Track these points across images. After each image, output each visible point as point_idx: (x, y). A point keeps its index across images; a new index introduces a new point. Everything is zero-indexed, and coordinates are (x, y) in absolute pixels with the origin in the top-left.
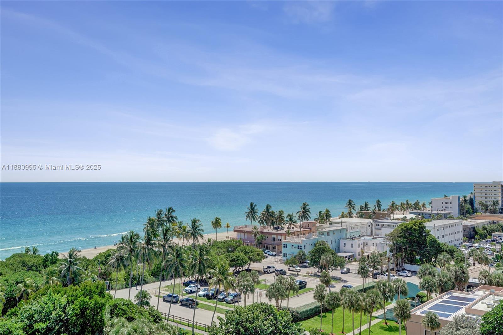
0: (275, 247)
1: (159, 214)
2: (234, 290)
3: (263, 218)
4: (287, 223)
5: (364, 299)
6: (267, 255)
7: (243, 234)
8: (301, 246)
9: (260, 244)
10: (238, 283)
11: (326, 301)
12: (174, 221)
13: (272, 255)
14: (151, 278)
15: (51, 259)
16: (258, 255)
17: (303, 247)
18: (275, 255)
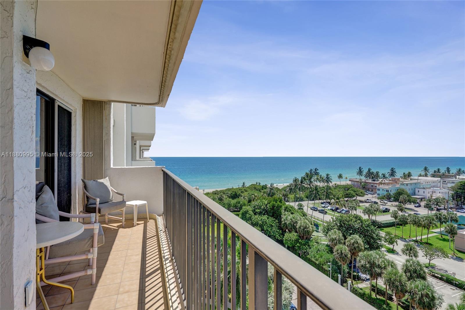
0: (373, 190)
1: (311, 170)
2: (346, 208)
3: (367, 175)
4: (382, 178)
5: (423, 221)
6: (368, 194)
7: (353, 182)
8: (388, 190)
9: (364, 188)
10: (348, 205)
11: (399, 219)
12: (318, 174)
13: (371, 194)
14: (305, 199)
15: (264, 187)
16: (361, 193)
17: (390, 192)
18: (373, 194)
